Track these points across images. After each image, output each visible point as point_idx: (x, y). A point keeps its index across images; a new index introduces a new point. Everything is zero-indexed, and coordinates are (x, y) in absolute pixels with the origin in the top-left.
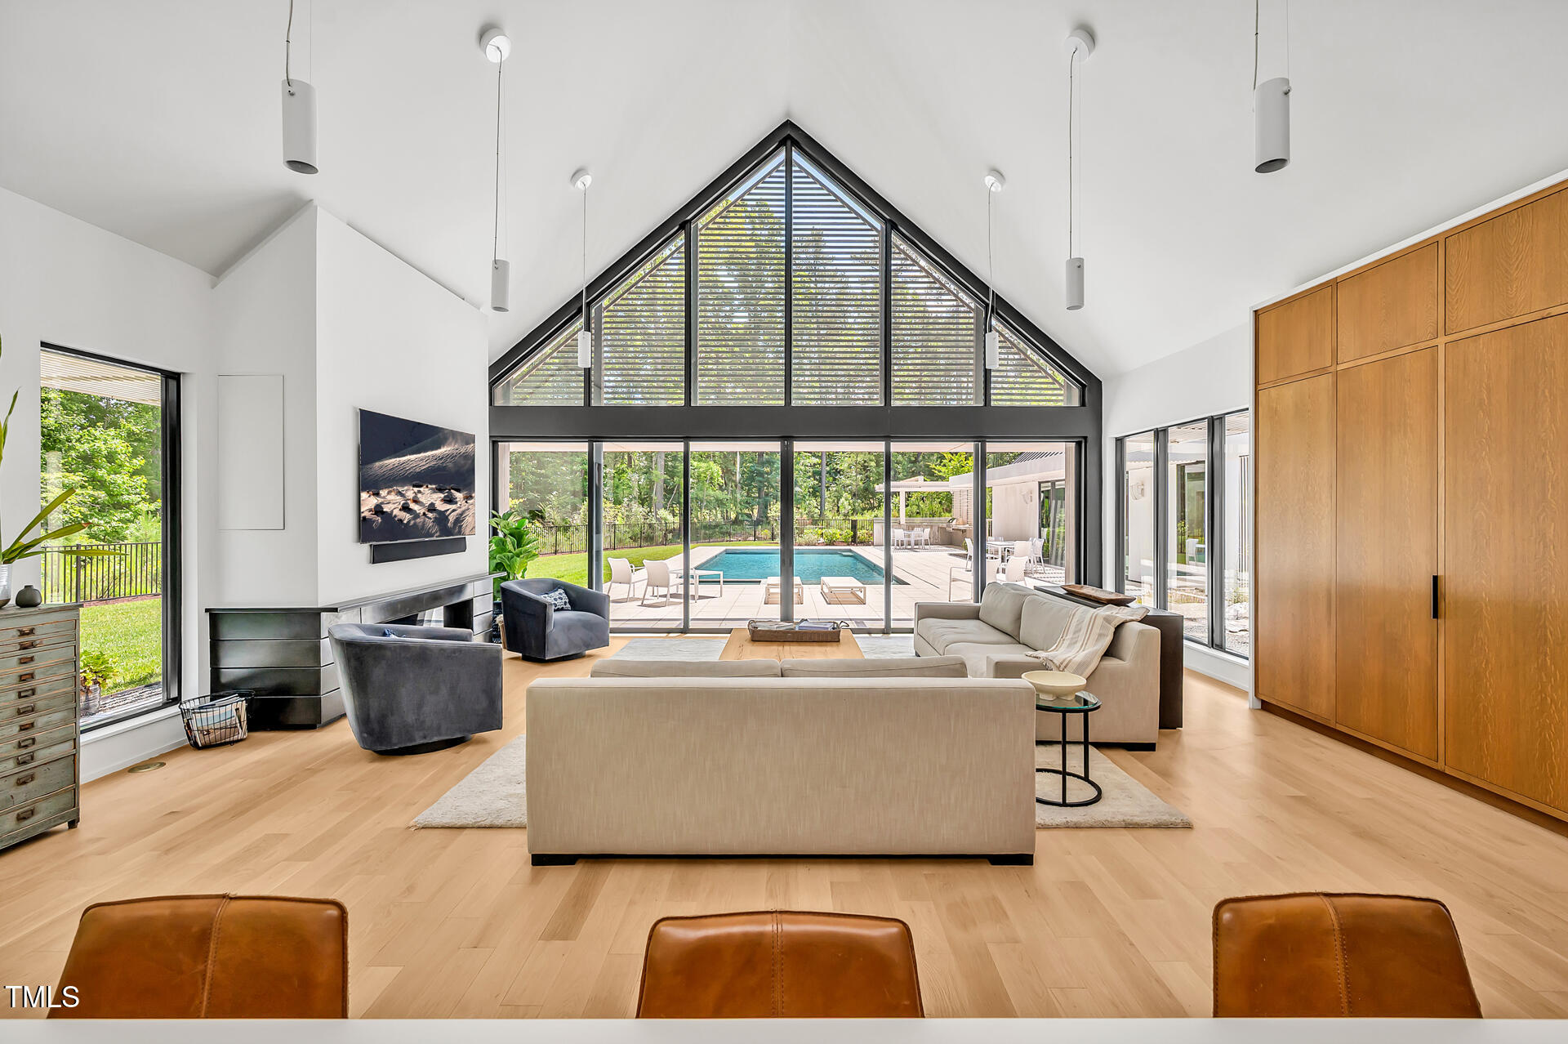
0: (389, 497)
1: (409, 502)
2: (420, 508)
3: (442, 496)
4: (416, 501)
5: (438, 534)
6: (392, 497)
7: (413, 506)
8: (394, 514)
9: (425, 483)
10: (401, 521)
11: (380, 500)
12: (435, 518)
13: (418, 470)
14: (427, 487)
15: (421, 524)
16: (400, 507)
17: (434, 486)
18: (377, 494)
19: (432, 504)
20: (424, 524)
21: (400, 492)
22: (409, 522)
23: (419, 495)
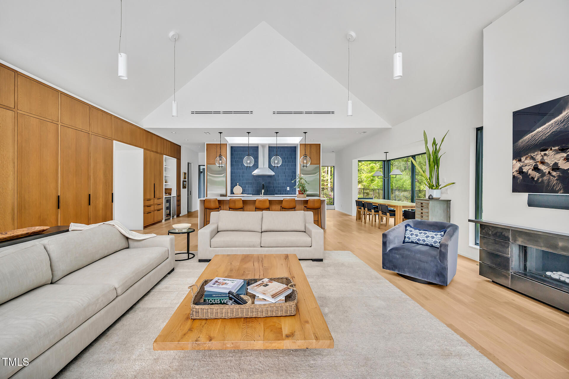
0: (526, 162)
1: (538, 163)
2: (546, 167)
3: (565, 155)
4: (543, 163)
5: (562, 192)
6: (529, 161)
7: (541, 167)
8: (529, 173)
9: (549, 146)
10: (533, 178)
11: (522, 164)
12: (559, 176)
13: (544, 138)
14: (551, 149)
15: (546, 182)
16: (532, 168)
17: (557, 148)
18: (520, 160)
19: (556, 164)
20: (549, 182)
21: (532, 157)
22: (538, 179)
23: (545, 157)
